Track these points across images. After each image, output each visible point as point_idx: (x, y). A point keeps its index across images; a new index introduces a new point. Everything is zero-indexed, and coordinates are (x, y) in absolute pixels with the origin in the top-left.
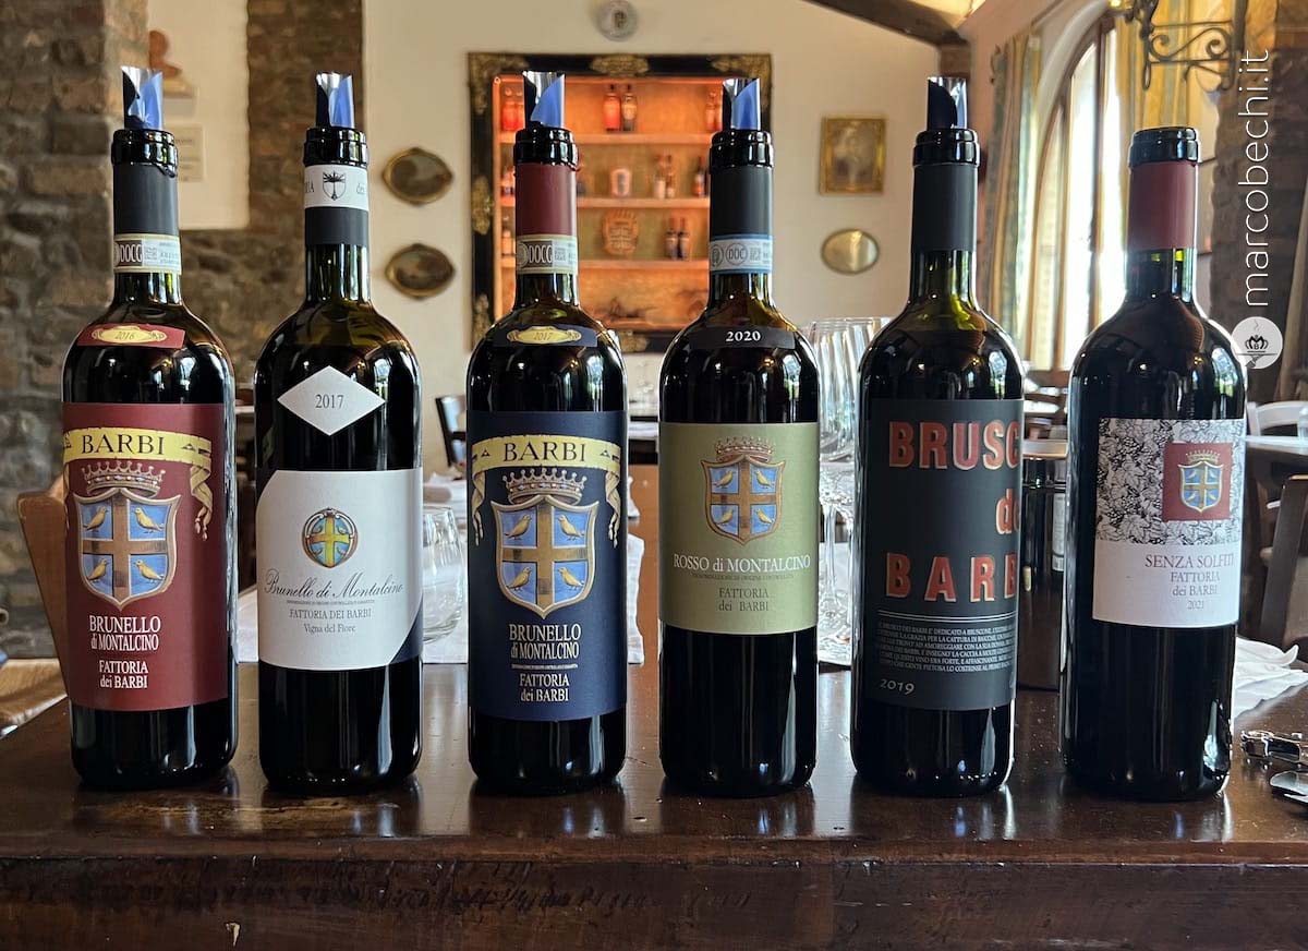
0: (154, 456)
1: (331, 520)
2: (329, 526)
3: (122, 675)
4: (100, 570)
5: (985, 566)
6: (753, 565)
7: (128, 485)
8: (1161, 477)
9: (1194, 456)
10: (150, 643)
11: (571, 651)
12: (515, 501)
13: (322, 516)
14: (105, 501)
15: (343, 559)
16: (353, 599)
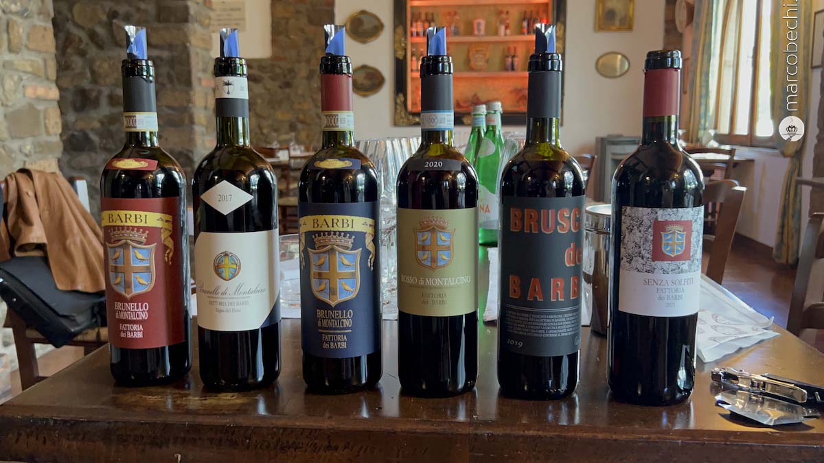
0: (143, 224)
1: (227, 257)
2: (226, 260)
3: (130, 331)
4: (118, 280)
5: (559, 283)
6: (438, 282)
7: (130, 238)
8: (652, 238)
9: (669, 228)
10: (143, 316)
11: (348, 323)
12: (319, 248)
13: (222, 255)
14: (119, 246)
15: (234, 276)
16: (239, 296)
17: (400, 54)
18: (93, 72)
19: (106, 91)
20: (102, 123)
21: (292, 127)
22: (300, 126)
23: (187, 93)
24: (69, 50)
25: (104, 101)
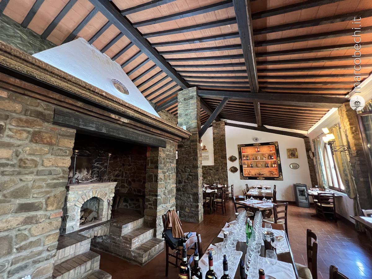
17: (241, 164)
18: (182, 177)
19: (184, 180)
20: (183, 186)
21: (219, 179)
22: (220, 179)
23: (197, 181)
24: (178, 173)
25: (183, 182)
